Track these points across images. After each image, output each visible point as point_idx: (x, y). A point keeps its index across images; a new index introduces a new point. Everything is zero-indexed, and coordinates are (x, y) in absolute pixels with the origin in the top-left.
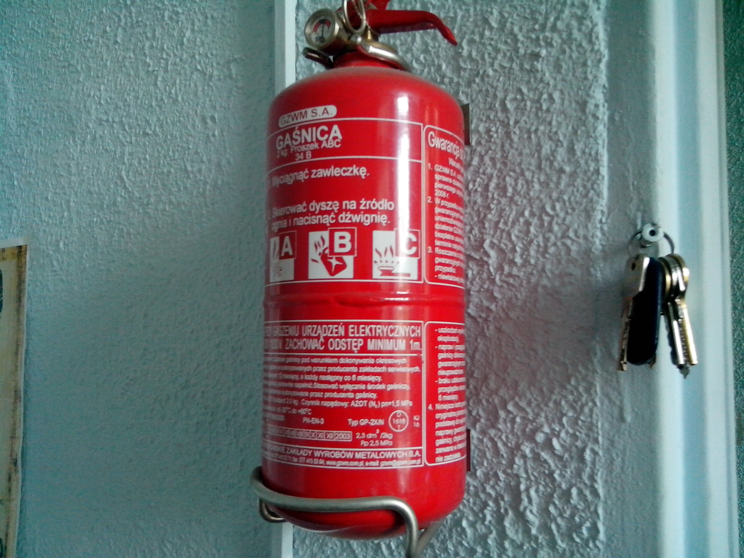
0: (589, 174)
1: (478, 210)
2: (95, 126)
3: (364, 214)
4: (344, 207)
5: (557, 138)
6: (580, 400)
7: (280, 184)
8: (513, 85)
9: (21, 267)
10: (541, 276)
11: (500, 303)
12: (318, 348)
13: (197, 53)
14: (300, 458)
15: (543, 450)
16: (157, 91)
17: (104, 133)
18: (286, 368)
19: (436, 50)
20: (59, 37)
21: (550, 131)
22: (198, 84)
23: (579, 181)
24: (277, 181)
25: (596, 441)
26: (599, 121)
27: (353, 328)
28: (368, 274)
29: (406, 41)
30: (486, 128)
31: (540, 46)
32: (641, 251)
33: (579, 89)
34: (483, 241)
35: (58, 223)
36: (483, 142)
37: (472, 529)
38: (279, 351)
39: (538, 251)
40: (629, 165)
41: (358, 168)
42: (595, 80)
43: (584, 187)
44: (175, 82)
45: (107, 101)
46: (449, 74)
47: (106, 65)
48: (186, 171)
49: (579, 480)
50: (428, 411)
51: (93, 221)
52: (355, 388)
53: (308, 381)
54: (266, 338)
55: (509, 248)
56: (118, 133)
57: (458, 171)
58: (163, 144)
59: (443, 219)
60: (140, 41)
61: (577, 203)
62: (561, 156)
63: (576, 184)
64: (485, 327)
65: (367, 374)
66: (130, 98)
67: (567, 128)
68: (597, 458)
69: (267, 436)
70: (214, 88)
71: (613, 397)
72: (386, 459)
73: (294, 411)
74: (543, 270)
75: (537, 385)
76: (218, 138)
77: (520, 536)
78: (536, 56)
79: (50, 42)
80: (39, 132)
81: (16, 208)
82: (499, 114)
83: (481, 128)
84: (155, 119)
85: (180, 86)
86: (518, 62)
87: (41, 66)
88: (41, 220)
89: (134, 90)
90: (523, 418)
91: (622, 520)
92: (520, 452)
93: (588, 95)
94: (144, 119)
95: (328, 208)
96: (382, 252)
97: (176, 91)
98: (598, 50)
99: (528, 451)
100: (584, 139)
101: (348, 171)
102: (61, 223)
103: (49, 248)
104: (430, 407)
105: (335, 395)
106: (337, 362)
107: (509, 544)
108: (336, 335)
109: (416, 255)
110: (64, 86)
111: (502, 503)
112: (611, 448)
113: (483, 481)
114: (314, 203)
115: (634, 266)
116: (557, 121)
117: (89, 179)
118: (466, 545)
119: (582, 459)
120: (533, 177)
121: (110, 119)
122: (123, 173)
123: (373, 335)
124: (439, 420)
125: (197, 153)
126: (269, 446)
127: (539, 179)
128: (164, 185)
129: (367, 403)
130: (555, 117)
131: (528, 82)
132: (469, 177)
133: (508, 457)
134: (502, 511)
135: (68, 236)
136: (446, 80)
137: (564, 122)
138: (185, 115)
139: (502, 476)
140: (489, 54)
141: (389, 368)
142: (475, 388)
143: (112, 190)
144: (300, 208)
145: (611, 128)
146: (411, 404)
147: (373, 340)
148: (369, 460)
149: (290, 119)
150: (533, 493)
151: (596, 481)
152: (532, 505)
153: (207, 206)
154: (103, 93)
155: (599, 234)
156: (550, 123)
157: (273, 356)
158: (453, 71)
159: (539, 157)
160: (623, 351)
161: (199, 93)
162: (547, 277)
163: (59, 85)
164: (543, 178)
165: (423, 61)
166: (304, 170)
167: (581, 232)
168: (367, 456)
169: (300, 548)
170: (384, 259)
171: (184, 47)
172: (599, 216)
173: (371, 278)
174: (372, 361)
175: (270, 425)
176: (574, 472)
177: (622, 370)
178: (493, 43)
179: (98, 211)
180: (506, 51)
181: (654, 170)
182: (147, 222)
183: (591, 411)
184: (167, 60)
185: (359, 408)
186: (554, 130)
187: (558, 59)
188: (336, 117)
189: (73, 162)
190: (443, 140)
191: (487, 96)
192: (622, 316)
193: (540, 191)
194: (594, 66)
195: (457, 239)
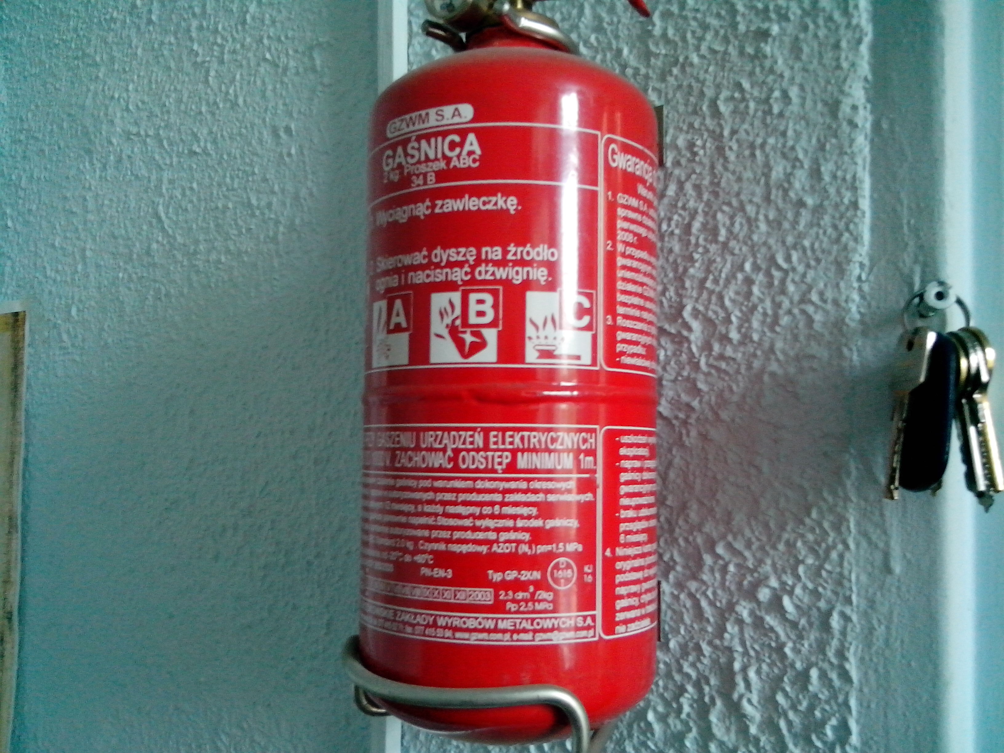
0: (842, 208)
1: (675, 262)
2: (121, 141)
3: (513, 266)
4: (483, 257)
5: (794, 156)
6: (824, 540)
7: (388, 222)
8: (728, 78)
9: (18, 342)
10: (768, 359)
11: (706, 398)
12: (443, 466)
13: (265, 36)
14: (417, 627)
15: (768, 612)
16: (209, 91)
17: (132, 152)
18: (395, 494)
19: (614, 27)
20: (69, 16)
21: (784, 146)
22: (267, 80)
23: (827, 219)
24: (383, 218)
25: (848, 601)
26: (858, 130)
27: (495, 436)
28: (520, 356)
29: (570, 14)
30: (689, 141)
31: (769, 19)
32: (920, 323)
33: (828, 82)
34: (682, 307)
35: (69, 279)
36: (683, 161)
37: (661, 724)
38: (386, 468)
39: (763, 322)
40: (903, 195)
41: (504, 198)
42: (852, 70)
43: (835, 227)
44: (234, 78)
45: (137, 106)
46: (633, 62)
47: (136, 54)
48: (250, 205)
49: (821, 657)
50: (605, 558)
51: (118, 278)
52: (499, 525)
53: (429, 515)
54: (366, 448)
55: (720, 318)
56: (152, 152)
57: (650, 204)
58: (216, 166)
59: (629, 275)
60: (184, 20)
61: (823, 251)
62: (800, 181)
63: (822, 223)
64: (684, 432)
65: (516, 504)
66: (171, 103)
67: (810, 141)
68: (850, 626)
69: (367, 594)
70: (290, 86)
71: (874, 537)
72: (543, 630)
73: (408, 558)
74: (772, 349)
75: (761, 518)
76: (295, 158)
77: (733, 736)
78: (764, 35)
79: (57, 22)
80: (42, 151)
81: (9, 258)
82: (708, 121)
83: (681, 142)
84: (205, 131)
85: (241, 84)
86: (737, 43)
87: (44, 57)
88: (46, 277)
89: (175, 89)
90: (739, 566)
91: (886, 716)
92: (734, 615)
93: (842, 92)
94: (189, 132)
95: (460, 258)
96: (540, 323)
97: (235, 91)
98: (858, 26)
99: (745, 614)
100: (835, 157)
101: (489, 202)
102: (73, 279)
103: (57, 315)
104: (608, 553)
105: (469, 535)
106: (472, 486)
107: (717, 747)
108: (471, 447)
109: (589, 328)
110: (76, 85)
111: (707, 689)
112: (870, 611)
113: (678, 656)
114: (438, 251)
115: (910, 346)
116: (795, 131)
117: (111, 217)
118: (653, 747)
119: (826, 627)
120: (757, 213)
121: (142, 133)
122: (161, 208)
123: (526, 446)
124: (621, 572)
125: (265, 180)
126: (370, 609)
127: (766, 217)
128: (217, 225)
129: (517, 548)
130: (791, 125)
131: (752, 74)
132: (662, 214)
133: (716, 622)
134: (707, 699)
135: (83, 298)
136: (629, 71)
137: (805, 132)
138: (249, 125)
139: (706, 649)
140: (693, 32)
141: (549, 495)
142: (668, 521)
143: (144, 233)
144: (419, 258)
145: (876, 140)
146: (580, 548)
147: (526, 454)
148: (518, 632)
149: (404, 125)
150: (752, 674)
151: (847, 659)
152: (751, 692)
153: (280, 256)
154: (133, 95)
155: (856, 296)
156: (784, 134)
157: (377, 476)
158: (639, 57)
159: (767, 184)
160: (894, 470)
161: (269, 93)
162: (778, 360)
163: (69, 84)
164: (772, 215)
165: (595, 44)
166: (423, 202)
167: (829, 294)
168: (515, 625)
169: (412, 746)
170: (542, 333)
171: (247, 27)
172: (857, 271)
173: (523, 362)
174: (523, 485)
175: (371, 578)
176: (814, 645)
177: (892, 498)
178: (699, 16)
179: (126, 263)
180: (718, 28)
181: (941, 202)
182: (194, 278)
183: (841, 556)
184: (222, 46)
185: (503, 554)
186: (790, 143)
187: (797, 39)
188: (472, 121)
189: (91, 194)
190: (629, 157)
191: (689, 94)
192: (892, 419)
193: (769, 234)
194: (850, 49)
195: (648, 305)
